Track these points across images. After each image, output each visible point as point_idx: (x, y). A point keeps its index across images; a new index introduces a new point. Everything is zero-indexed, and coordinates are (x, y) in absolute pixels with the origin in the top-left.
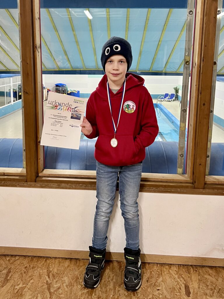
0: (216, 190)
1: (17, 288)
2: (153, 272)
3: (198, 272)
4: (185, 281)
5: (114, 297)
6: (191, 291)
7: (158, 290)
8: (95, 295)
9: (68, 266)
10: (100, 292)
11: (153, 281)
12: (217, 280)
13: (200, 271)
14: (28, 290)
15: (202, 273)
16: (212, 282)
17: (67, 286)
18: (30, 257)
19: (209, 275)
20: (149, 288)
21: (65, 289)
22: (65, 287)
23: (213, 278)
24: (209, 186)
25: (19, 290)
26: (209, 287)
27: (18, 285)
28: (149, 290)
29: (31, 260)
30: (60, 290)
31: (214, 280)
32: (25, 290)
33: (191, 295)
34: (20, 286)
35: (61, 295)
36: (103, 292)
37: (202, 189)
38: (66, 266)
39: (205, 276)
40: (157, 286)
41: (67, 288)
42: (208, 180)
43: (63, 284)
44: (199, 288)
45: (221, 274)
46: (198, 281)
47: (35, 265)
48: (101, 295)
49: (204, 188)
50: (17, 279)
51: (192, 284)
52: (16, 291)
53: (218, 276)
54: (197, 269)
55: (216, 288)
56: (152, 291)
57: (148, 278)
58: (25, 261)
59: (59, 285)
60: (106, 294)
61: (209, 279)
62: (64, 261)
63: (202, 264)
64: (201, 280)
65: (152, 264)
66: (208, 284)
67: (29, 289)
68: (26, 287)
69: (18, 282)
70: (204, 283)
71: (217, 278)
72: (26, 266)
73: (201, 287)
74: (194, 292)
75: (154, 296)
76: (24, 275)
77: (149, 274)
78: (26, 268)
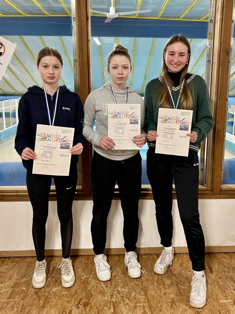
0: (229, 195)
1: (82, 279)
2: (184, 260)
3: (216, 257)
4: (208, 264)
5: (158, 278)
6: (214, 270)
7: (190, 271)
8: (144, 278)
9: (118, 260)
10: (147, 276)
11: (185, 265)
12: (231, 262)
13: (218, 256)
14: (92, 280)
15: (219, 258)
16: (228, 263)
17: (121, 274)
18: (87, 256)
19: (225, 258)
20: (183, 270)
21: (120, 276)
22: (120, 275)
23: (228, 260)
24: (224, 192)
25: (84, 280)
26: (226, 267)
27: (83, 276)
28: (183, 272)
29: (87, 259)
30: (117, 277)
31: (229, 261)
32: (89, 279)
33: (214, 273)
34: (85, 277)
35: (119, 281)
36: (150, 276)
37: (219, 195)
38: (117, 260)
39: (222, 259)
40: (189, 269)
41: (122, 275)
42: (222, 188)
43: (117, 273)
44: (219, 267)
45: (233, 257)
46: (217, 263)
47: (92, 262)
48: (148, 278)
49: (220, 194)
50: (81, 272)
51: (214, 265)
52: (83, 280)
53: (232, 259)
54: (215, 255)
55: (231, 267)
56: (186, 272)
57: (181, 264)
58: (83, 259)
59: (115, 274)
60: (152, 277)
61: (225, 261)
62: (114, 257)
63: (219, 251)
64: (220, 262)
65: (182, 254)
66: (225, 264)
67: (92, 278)
68: (89, 277)
69: (82, 274)
70: (222, 264)
71: (231, 260)
72: (84, 262)
73: (220, 267)
74: (215, 270)
75: (187, 275)
76: (86, 269)
77: (181, 261)
78: (85, 264)
